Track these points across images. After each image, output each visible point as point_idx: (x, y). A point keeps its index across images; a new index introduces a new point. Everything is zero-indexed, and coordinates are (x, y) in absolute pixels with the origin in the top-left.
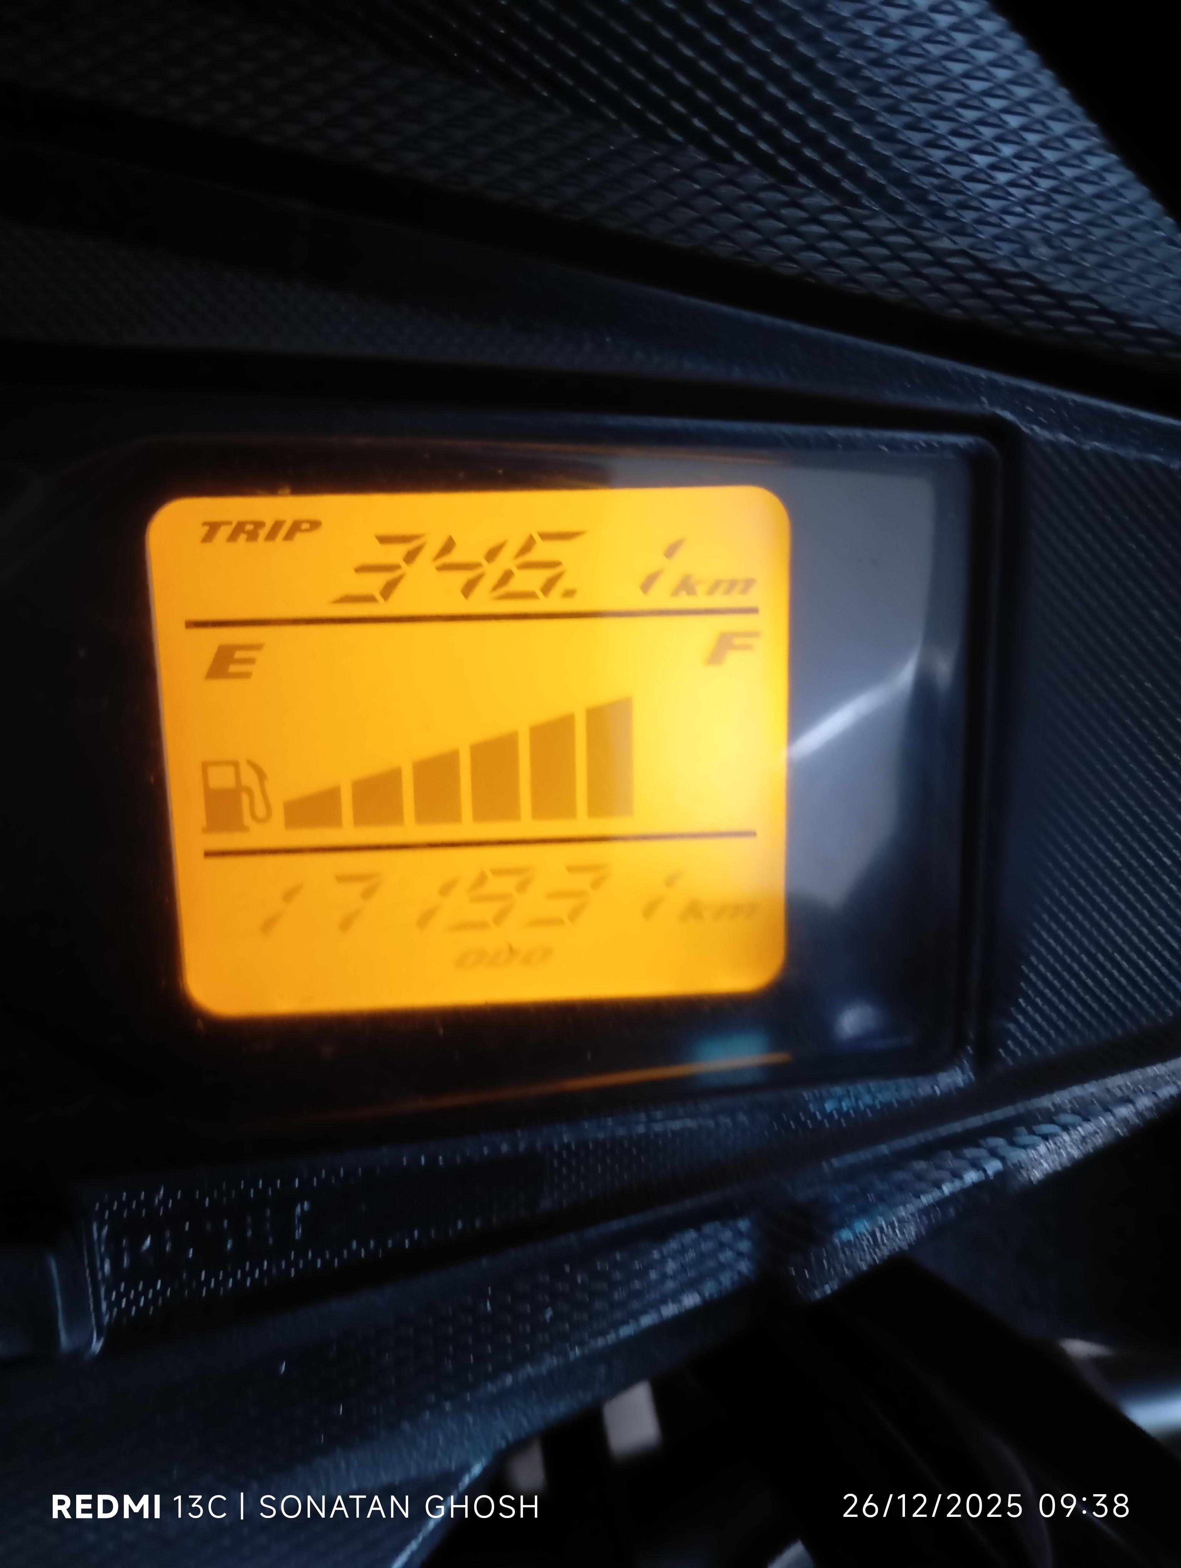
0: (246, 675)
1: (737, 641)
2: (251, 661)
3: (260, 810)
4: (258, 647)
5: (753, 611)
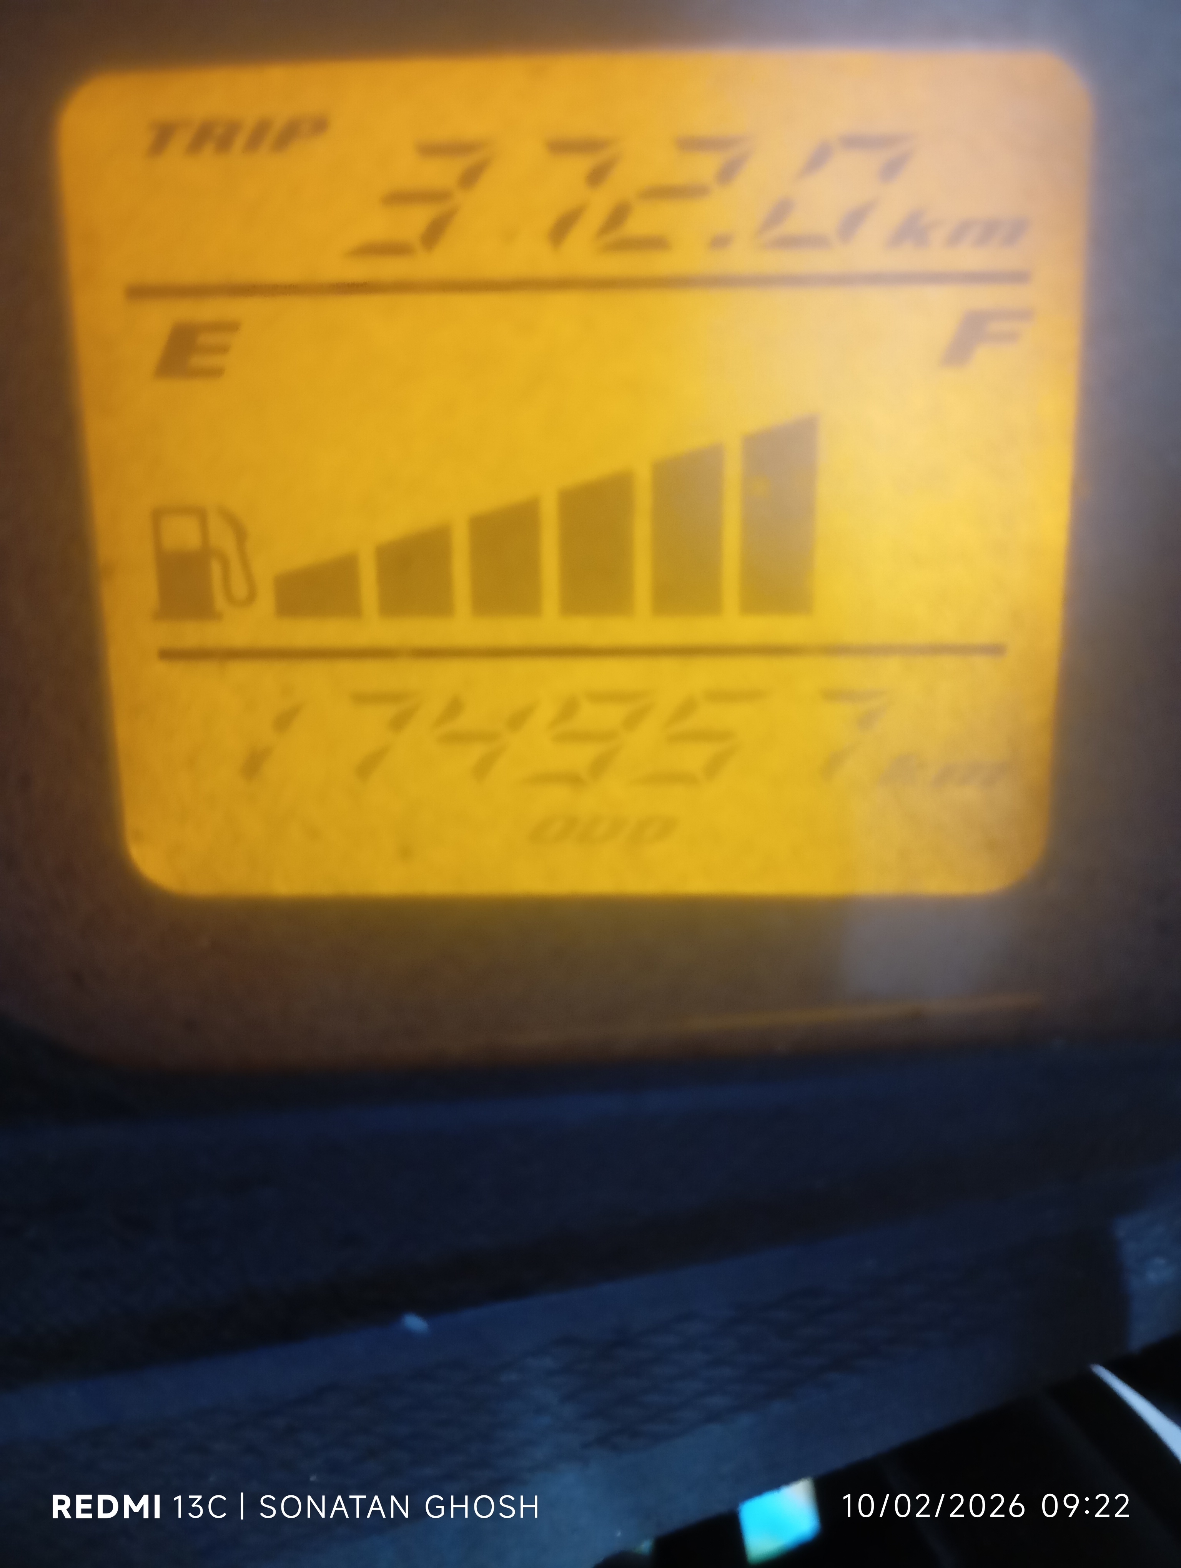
0: (215, 373)
1: (994, 327)
2: (223, 349)
3: (240, 589)
4: (232, 327)
5: (1022, 277)
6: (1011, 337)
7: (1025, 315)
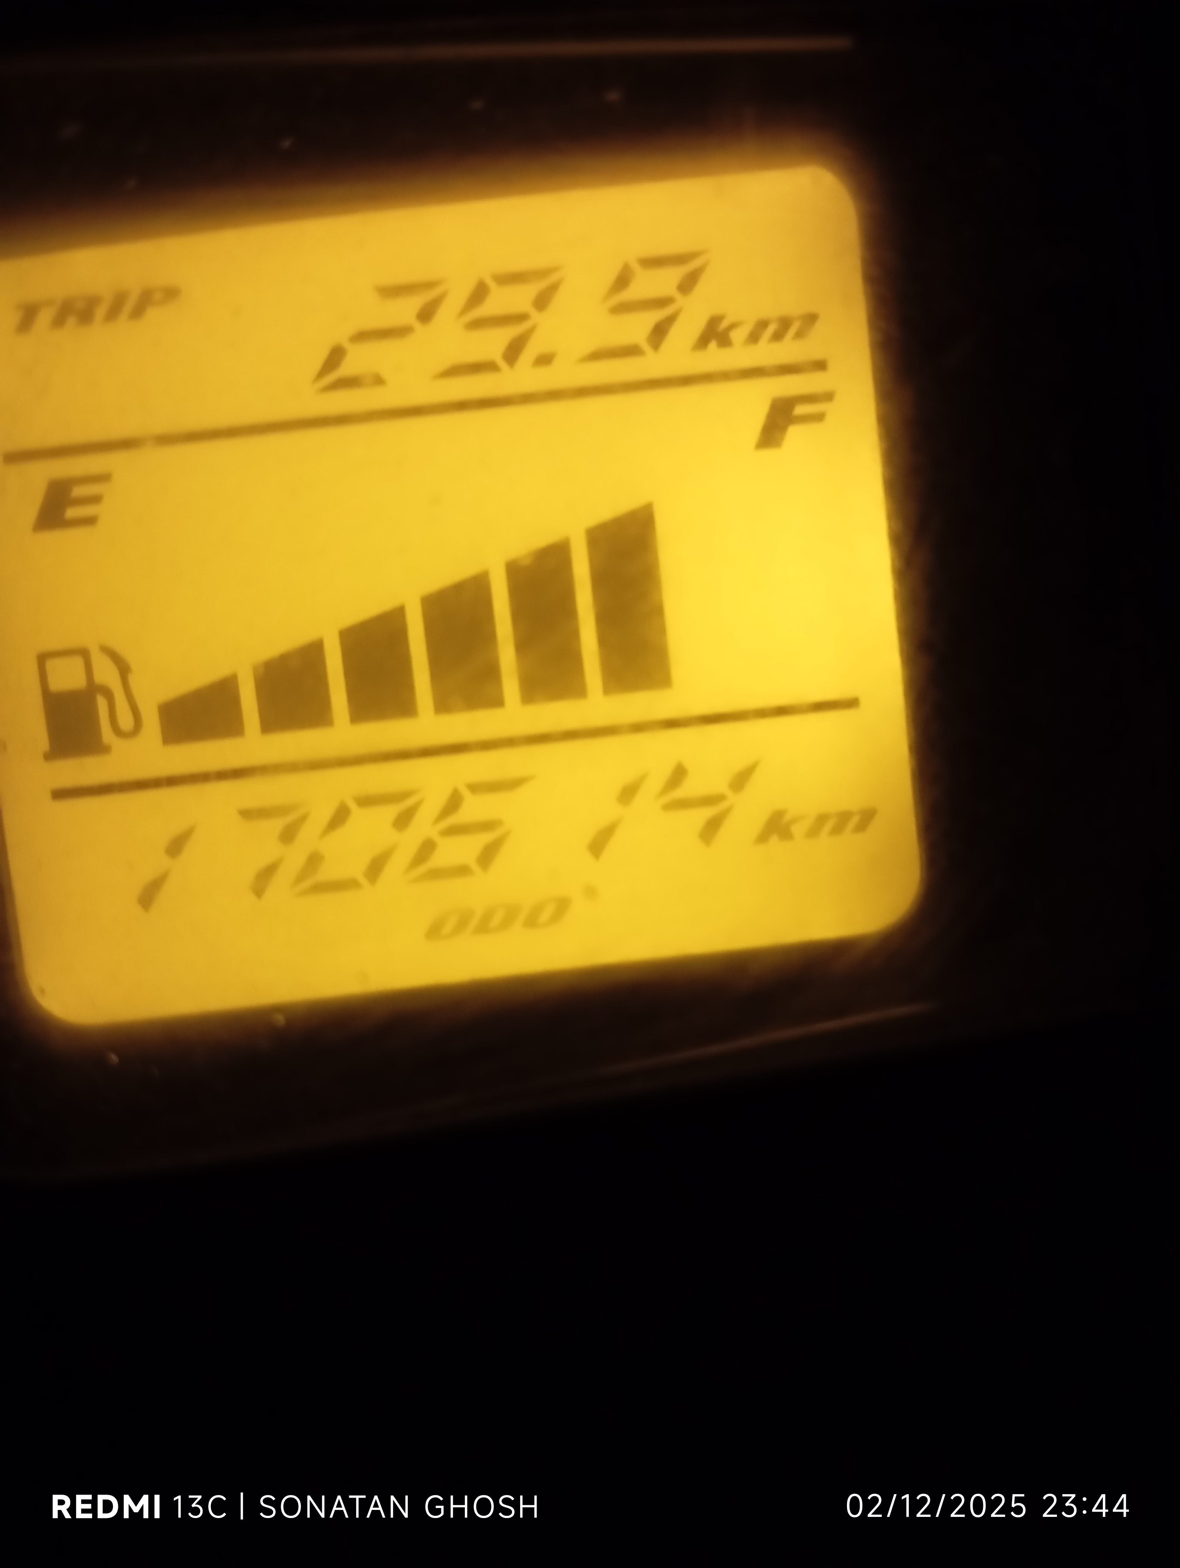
0: (91, 521)
1: (800, 410)
2: (96, 500)
3: (126, 720)
4: (104, 478)
5: (820, 365)
6: (819, 417)
7: (828, 397)
